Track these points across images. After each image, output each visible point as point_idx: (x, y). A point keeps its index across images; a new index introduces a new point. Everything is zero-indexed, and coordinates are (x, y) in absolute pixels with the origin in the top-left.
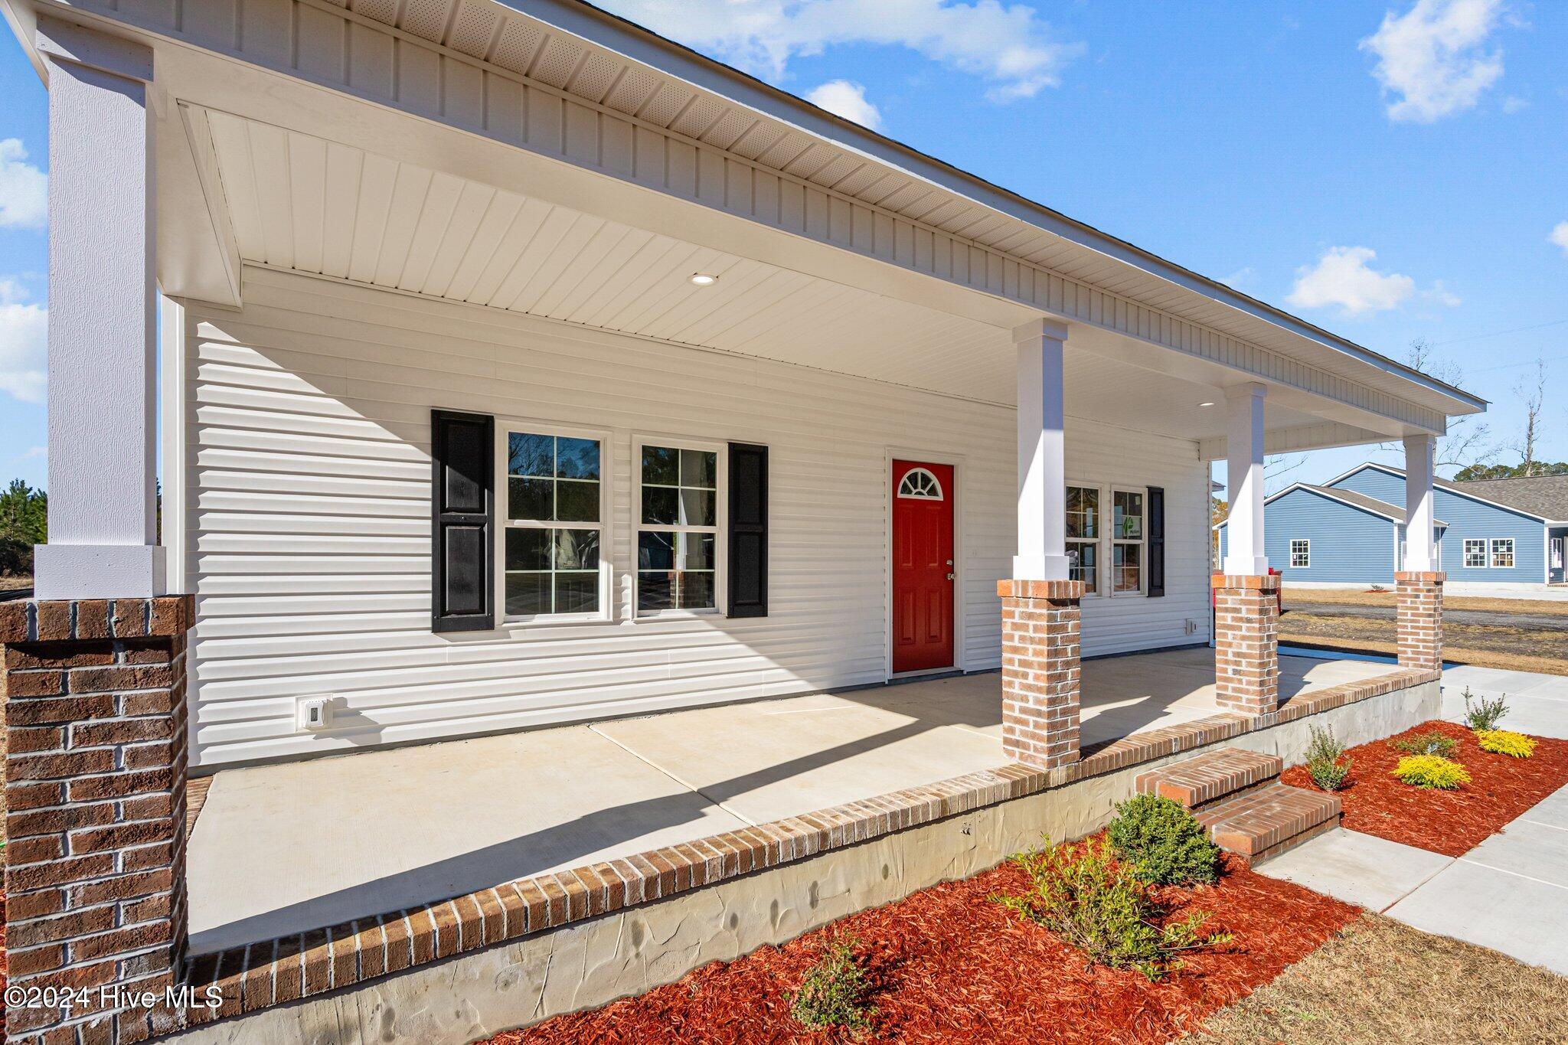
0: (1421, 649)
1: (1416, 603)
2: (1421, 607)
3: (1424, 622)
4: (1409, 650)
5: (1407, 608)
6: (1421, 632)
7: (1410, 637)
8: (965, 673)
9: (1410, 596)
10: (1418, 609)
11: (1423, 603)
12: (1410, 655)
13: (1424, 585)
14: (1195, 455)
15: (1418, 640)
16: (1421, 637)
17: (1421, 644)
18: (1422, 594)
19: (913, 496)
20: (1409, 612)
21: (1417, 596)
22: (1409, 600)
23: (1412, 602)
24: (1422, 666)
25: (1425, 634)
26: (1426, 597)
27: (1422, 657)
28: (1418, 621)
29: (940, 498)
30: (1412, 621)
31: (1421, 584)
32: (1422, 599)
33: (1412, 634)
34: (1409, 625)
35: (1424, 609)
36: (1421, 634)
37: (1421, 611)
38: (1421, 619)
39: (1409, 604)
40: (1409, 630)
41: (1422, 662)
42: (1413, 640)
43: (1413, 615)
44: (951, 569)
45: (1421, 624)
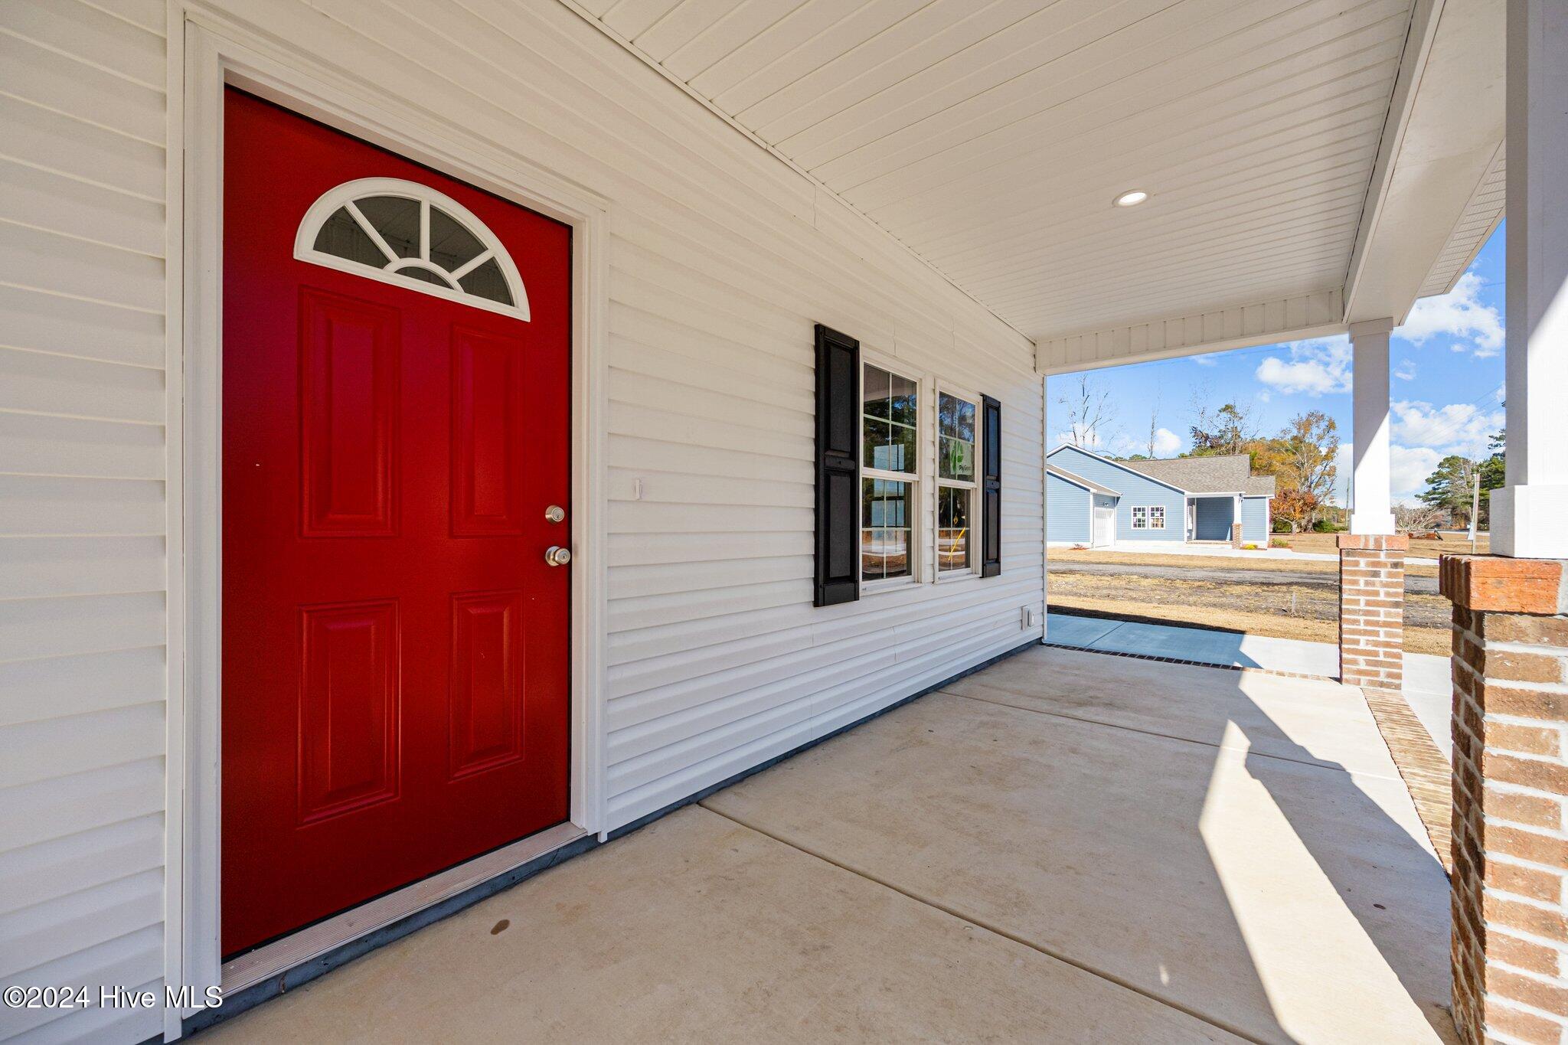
0: (1381, 658)
1: (1373, 584)
2: (1382, 591)
3: (1387, 614)
4: (1361, 658)
5: (1359, 592)
6: (1382, 630)
7: (1363, 639)
8: (603, 838)
9: (1364, 574)
10: (1377, 593)
11: (1386, 585)
12: (1363, 666)
13: (1388, 556)
14: (1030, 362)
15: (1377, 644)
16: (1382, 638)
17: (1381, 650)
18: (1383, 571)
19: (387, 276)
20: (1363, 599)
21: (1376, 574)
22: (1362, 580)
23: (1367, 583)
24: (1382, 684)
25: (1387, 634)
26: (1390, 575)
27: (1383, 670)
28: (1377, 614)
29: (520, 310)
30: (1367, 613)
31: (1382, 554)
32: (1383, 578)
33: (1366, 633)
34: (1362, 618)
35: (1388, 594)
36: (1382, 634)
37: (1382, 597)
38: (1382, 610)
39: (1362, 586)
40: (1362, 627)
41: (1382, 678)
42: (1368, 642)
43: (1368, 603)
44: (563, 534)
45: (1382, 618)
